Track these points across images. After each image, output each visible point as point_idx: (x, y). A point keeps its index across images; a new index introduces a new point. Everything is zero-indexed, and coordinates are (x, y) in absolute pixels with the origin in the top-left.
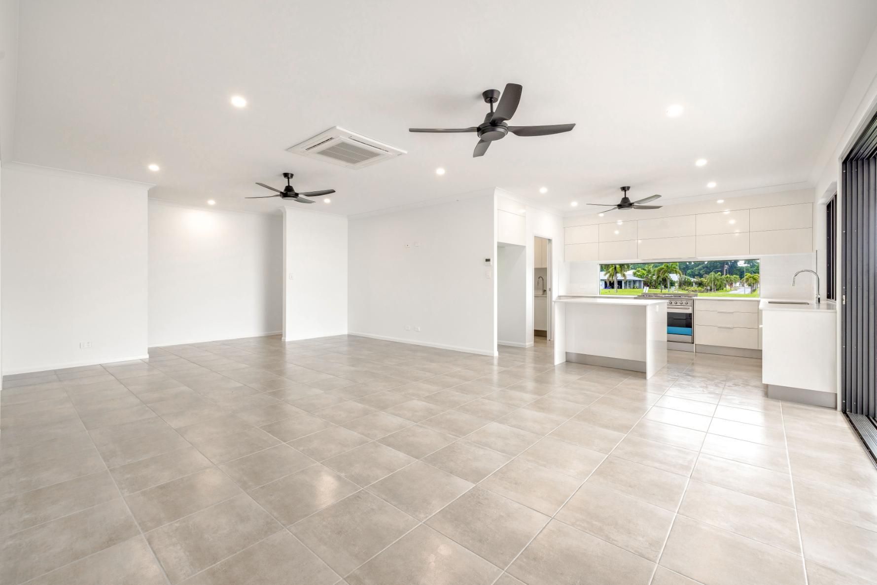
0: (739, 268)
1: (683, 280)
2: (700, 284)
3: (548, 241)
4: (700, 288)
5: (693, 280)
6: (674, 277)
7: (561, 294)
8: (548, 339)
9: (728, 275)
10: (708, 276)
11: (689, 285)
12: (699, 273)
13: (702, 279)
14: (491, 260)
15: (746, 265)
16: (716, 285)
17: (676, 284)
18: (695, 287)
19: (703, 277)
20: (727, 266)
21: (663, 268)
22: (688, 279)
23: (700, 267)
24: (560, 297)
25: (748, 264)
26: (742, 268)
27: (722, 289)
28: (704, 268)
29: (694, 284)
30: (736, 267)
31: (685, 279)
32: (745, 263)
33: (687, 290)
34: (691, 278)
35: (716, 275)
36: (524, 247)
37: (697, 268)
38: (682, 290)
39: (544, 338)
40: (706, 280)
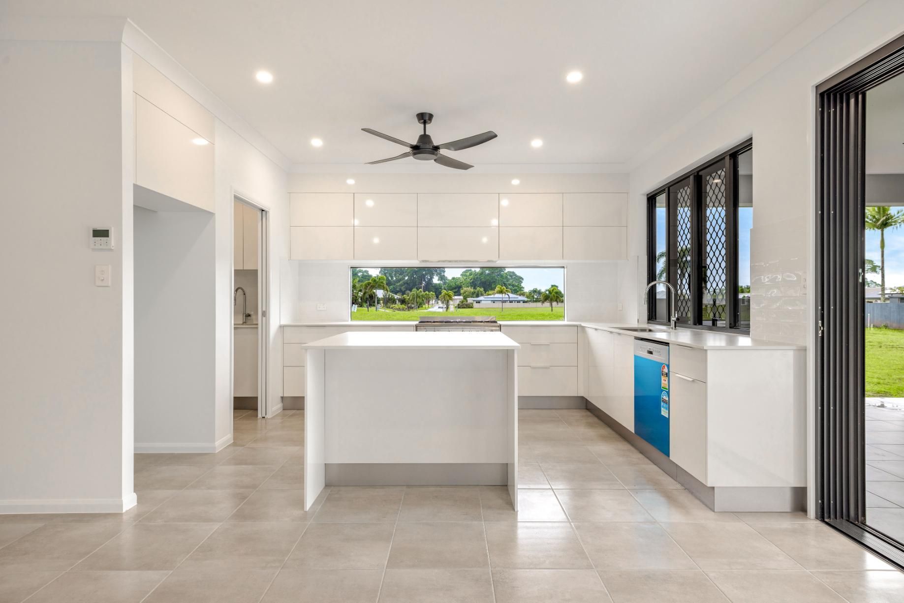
0: (434, 285)
1: (387, 297)
2: (403, 301)
3: (259, 213)
4: (403, 306)
5: (396, 297)
6: (380, 293)
7: (283, 322)
8: (260, 416)
9: (427, 292)
10: (411, 293)
11: (393, 302)
12: (400, 289)
13: (405, 296)
14: (112, 234)
15: (439, 282)
16: (417, 303)
17: (381, 302)
18: (398, 305)
19: (405, 294)
20: (424, 282)
21: (370, 283)
22: (392, 296)
23: (401, 282)
24: (282, 327)
25: (441, 280)
26: (436, 284)
27: (422, 307)
28: (404, 284)
29: (397, 301)
30: (431, 284)
31: (389, 296)
32: (438, 280)
33: (392, 308)
34: (394, 295)
35: (418, 292)
36: (210, 215)
37: (398, 284)
38: (387, 308)
39: (250, 412)
40: (408, 297)
